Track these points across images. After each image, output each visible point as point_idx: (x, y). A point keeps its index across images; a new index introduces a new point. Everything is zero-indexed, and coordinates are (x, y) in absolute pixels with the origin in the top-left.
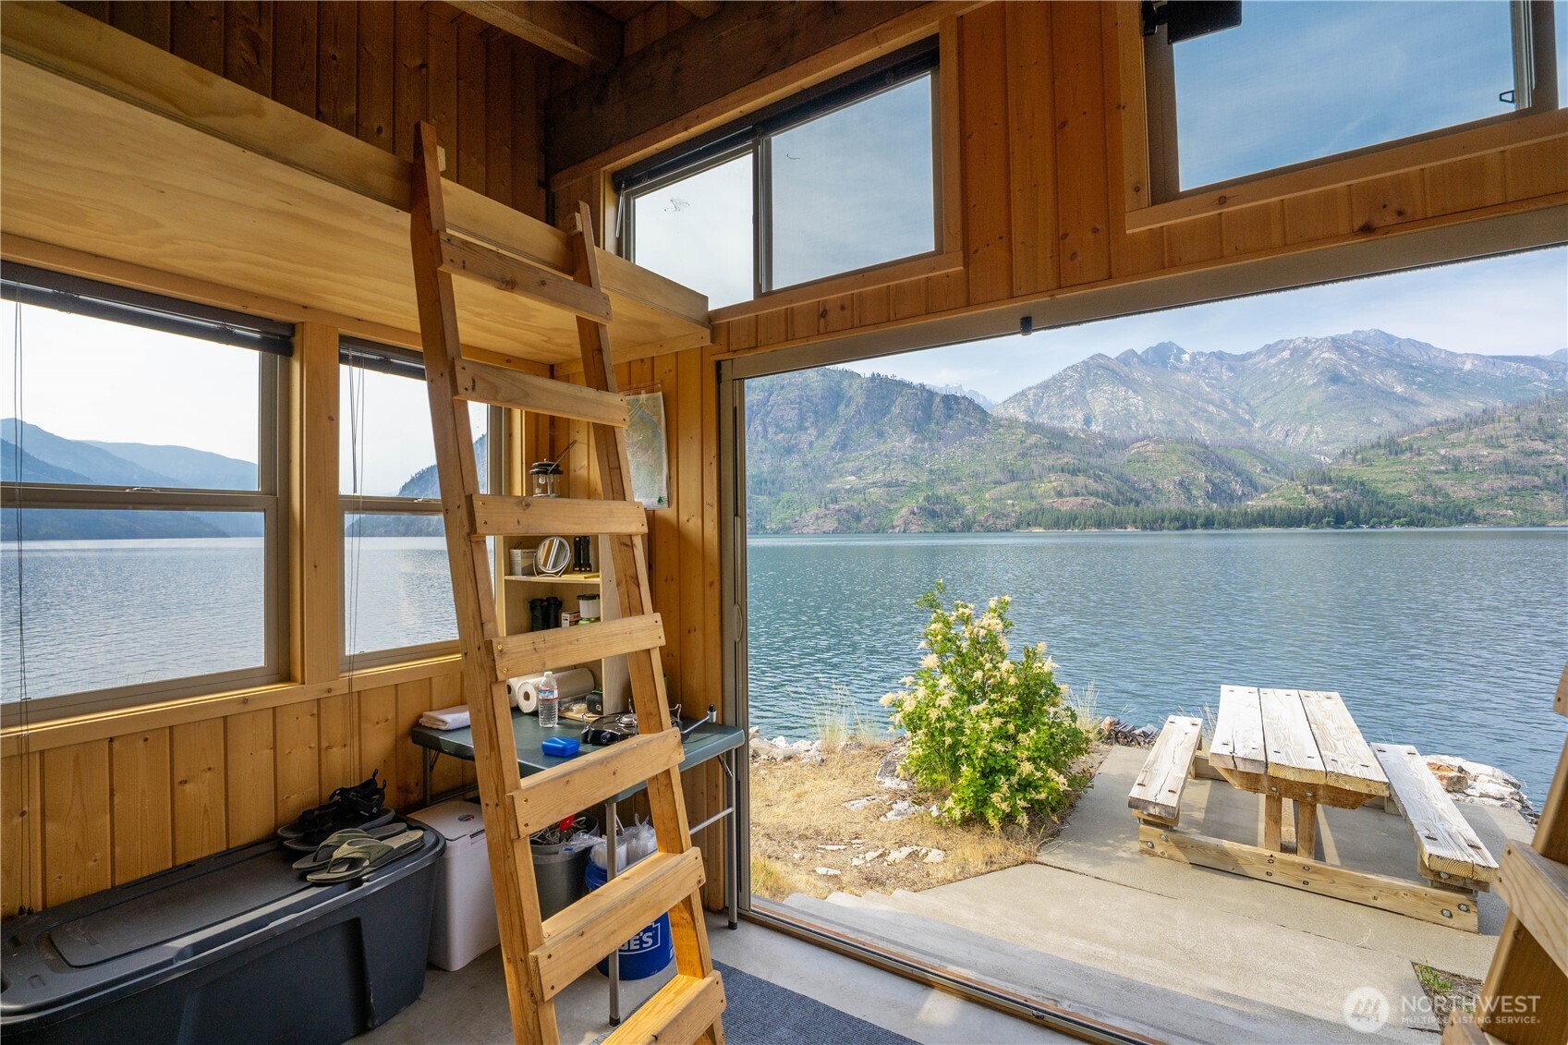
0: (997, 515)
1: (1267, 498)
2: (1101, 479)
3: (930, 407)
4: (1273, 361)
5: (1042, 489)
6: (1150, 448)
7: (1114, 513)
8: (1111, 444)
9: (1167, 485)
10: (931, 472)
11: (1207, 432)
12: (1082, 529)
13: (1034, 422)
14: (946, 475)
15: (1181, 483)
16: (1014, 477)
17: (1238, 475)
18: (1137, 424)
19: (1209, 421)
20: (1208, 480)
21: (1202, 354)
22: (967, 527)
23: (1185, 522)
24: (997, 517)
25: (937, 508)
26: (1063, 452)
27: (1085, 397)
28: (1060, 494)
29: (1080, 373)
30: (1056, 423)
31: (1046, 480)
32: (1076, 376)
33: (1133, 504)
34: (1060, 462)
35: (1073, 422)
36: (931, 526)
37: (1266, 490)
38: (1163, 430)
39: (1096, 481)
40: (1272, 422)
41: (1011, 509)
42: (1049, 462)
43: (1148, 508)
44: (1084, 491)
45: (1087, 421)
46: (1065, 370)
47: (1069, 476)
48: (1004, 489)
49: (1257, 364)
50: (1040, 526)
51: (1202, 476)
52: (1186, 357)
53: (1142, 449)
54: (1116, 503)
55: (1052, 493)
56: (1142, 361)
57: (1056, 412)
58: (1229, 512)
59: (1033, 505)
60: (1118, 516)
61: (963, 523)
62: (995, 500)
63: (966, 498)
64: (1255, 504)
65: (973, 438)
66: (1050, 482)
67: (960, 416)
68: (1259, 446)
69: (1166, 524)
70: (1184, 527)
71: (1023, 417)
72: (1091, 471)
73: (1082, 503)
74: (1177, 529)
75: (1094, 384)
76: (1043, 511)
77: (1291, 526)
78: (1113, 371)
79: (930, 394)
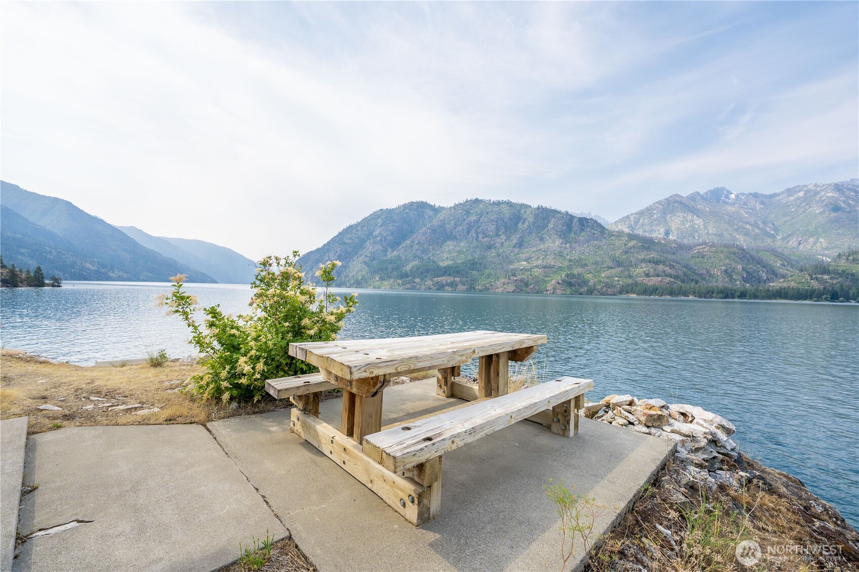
0: (607, 286)
1: (783, 282)
2: (674, 267)
3: (571, 224)
4: (792, 198)
5: (637, 272)
6: (706, 250)
7: (681, 287)
8: (681, 247)
9: (716, 272)
10: (570, 260)
11: (745, 241)
12: (660, 296)
13: (634, 233)
14: (579, 263)
15: (726, 271)
16: (619, 264)
17: (764, 267)
18: (699, 235)
19: (747, 234)
20: (744, 269)
21: (743, 194)
22: (590, 292)
23: (727, 294)
24: (608, 287)
25: (573, 281)
26: (651, 251)
27: (666, 220)
28: (647, 275)
29: (663, 205)
30: (647, 234)
31: (639, 267)
32: (661, 207)
33: (693, 283)
34: (648, 256)
35: (658, 234)
36: (569, 291)
37: (783, 276)
38: (715, 239)
39: (670, 268)
40: (790, 235)
41: (617, 283)
42: (642, 256)
43: (703, 285)
44: (663, 274)
45: (667, 233)
46: (654, 204)
47: (653, 265)
48: (613, 271)
49: (780, 200)
50: (634, 293)
51: (740, 267)
52: (733, 196)
53: (701, 250)
54: (683, 281)
55: (643, 274)
56: (704, 199)
57: (647, 228)
58: (757, 289)
59: (630, 281)
60: (684, 289)
61: (587, 290)
62: (608, 278)
63: (590, 276)
64: (775, 285)
65: (596, 242)
66: (642, 268)
67: (588, 229)
68: (780, 250)
69: (715, 295)
70: (727, 297)
71: (627, 230)
72: (668, 263)
73: (661, 281)
74: (722, 298)
75: (672, 212)
76: (636, 284)
77: (799, 299)
78: (684, 204)
79: (572, 217)
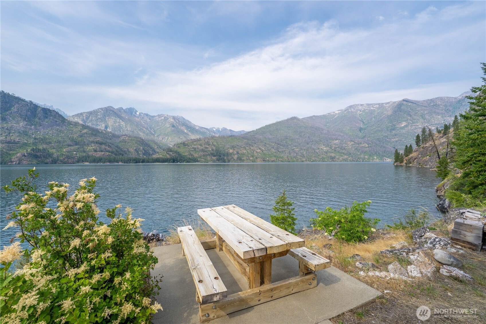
0: (68, 157)
1: (158, 155)
2: (111, 147)
3: (35, 112)
4: (160, 119)
5: (89, 149)
6: (127, 138)
7: (115, 158)
8: (114, 136)
9: (132, 150)
10: (35, 139)
11: (143, 136)
12: (104, 163)
13: (86, 125)
14: (43, 140)
15: (136, 150)
16: (77, 143)
17: (151, 148)
18: (123, 131)
19: (144, 133)
20: (143, 149)
21: (142, 113)
22: (54, 162)
23: (137, 161)
24: (69, 158)
25: (38, 154)
26: (97, 137)
27: (106, 119)
28: (95, 151)
29: (104, 111)
30: (94, 126)
31: (90, 146)
32: (102, 112)
33: (121, 155)
34: (96, 140)
35: (101, 127)
36: (35, 162)
37: (158, 153)
38: (131, 133)
39: (109, 147)
40: (159, 135)
41: (75, 155)
42: (91, 139)
43: (126, 157)
44: (105, 150)
45: (106, 127)
46: (98, 109)
47: (99, 145)
48: (72, 148)
49: (156, 119)
50: (88, 162)
51: (141, 148)
52: (138, 113)
53: (124, 139)
54: (116, 155)
55: (93, 150)
56: (125, 112)
57: (94, 123)
58: (149, 158)
59: (84, 154)
60: (116, 159)
61: (52, 160)
62: (68, 152)
63: (54, 151)
64: (155, 156)
65: (58, 127)
66: (92, 146)
67: (51, 118)
68: (156, 141)
69: (131, 161)
70: (137, 162)
71: (81, 122)
72: (107, 144)
73: (104, 154)
74: (135, 163)
75: (109, 116)
76: (89, 157)
77: (163, 162)
78: (115, 112)
79: (36, 107)
